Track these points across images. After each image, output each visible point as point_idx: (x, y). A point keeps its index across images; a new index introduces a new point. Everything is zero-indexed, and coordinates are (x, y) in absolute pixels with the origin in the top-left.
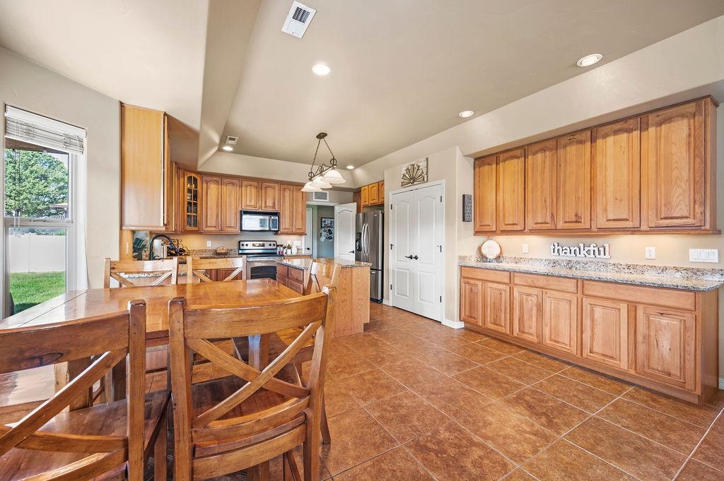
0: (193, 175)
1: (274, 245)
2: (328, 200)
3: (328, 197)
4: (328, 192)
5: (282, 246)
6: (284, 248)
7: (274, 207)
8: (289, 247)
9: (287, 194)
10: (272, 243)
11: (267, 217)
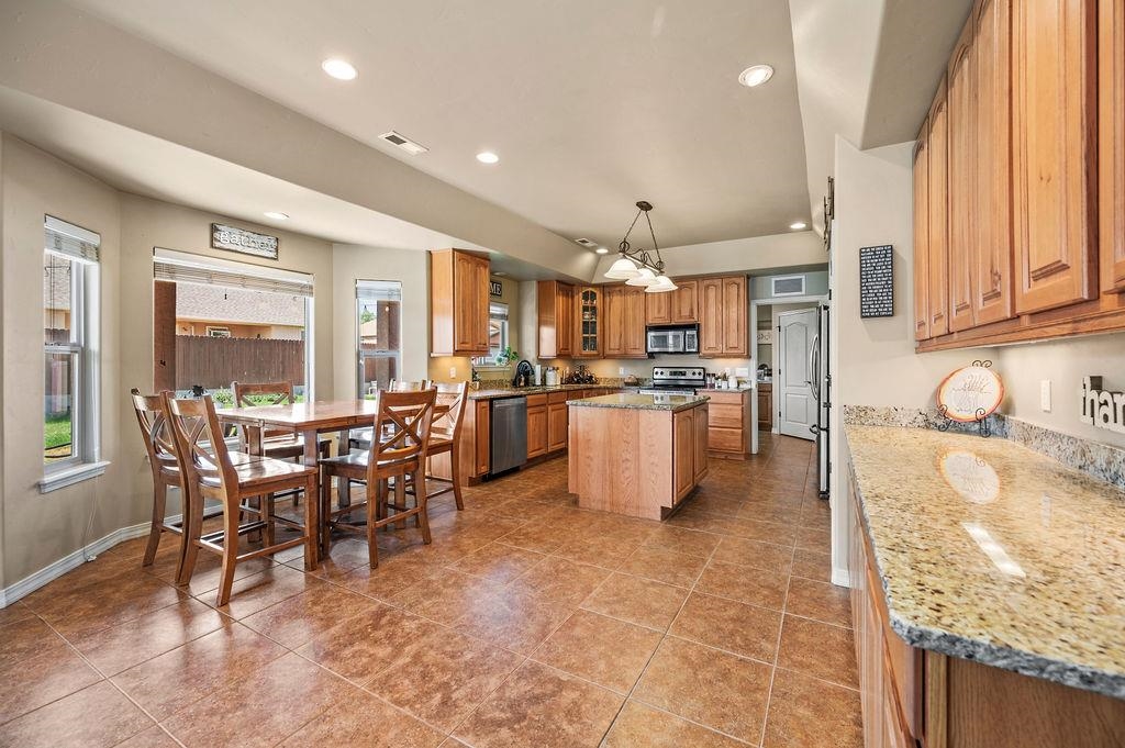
0: (590, 289)
1: (700, 374)
2: (803, 292)
3: (804, 288)
4: (802, 277)
5: (714, 375)
6: (717, 379)
7: (691, 316)
8: (725, 378)
9: (712, 293)
10: (697, 371)
11: (681, 333)
